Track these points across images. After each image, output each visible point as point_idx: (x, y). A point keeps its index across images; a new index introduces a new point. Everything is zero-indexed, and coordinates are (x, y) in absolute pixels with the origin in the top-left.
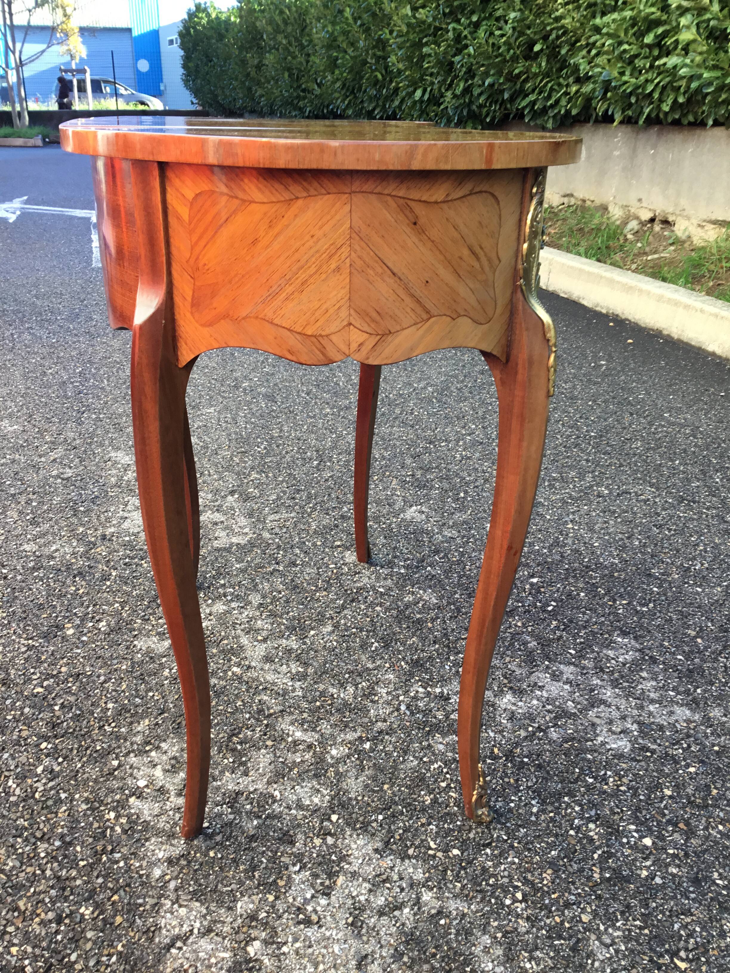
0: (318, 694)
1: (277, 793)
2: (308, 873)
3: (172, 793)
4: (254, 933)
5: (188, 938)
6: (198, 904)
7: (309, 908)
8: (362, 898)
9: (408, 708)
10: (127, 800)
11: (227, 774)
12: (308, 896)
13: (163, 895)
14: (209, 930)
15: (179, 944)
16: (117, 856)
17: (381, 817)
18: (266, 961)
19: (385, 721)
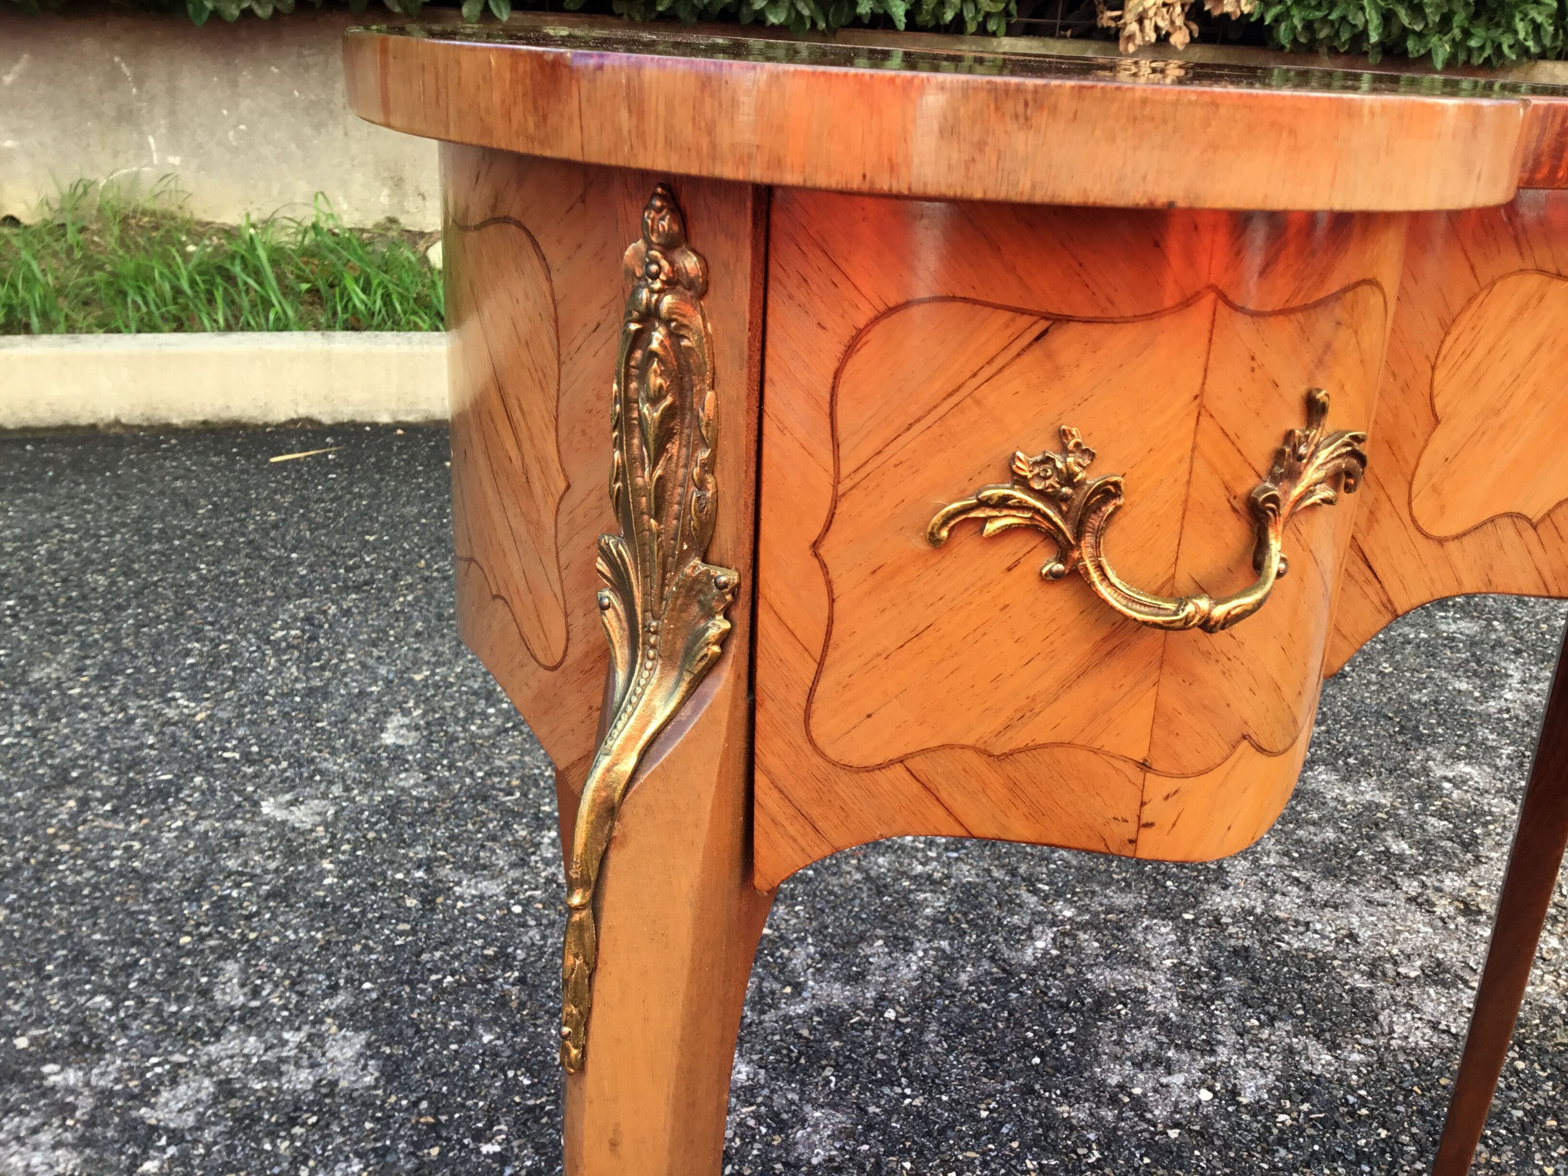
0: (940, 926)
1: (1168, 963)
2: (1286, 937)
3: (1213, 1059)
4: (1391, 973)
5: (1429, 1021)
6: (1381, 1018)
7: (1333, 936)
8: (1298, 901)
9: (956, 850)
10: (1246, 1106)
11: (1151, 1008)
12: (1316, 936)
13: (1386, 1048)
14: (1408, 1006)
15: (1442, 1027)
16: (1351, 1099)
17: (1169, 883)
18: (1418, 963)
19: (988, 871)
